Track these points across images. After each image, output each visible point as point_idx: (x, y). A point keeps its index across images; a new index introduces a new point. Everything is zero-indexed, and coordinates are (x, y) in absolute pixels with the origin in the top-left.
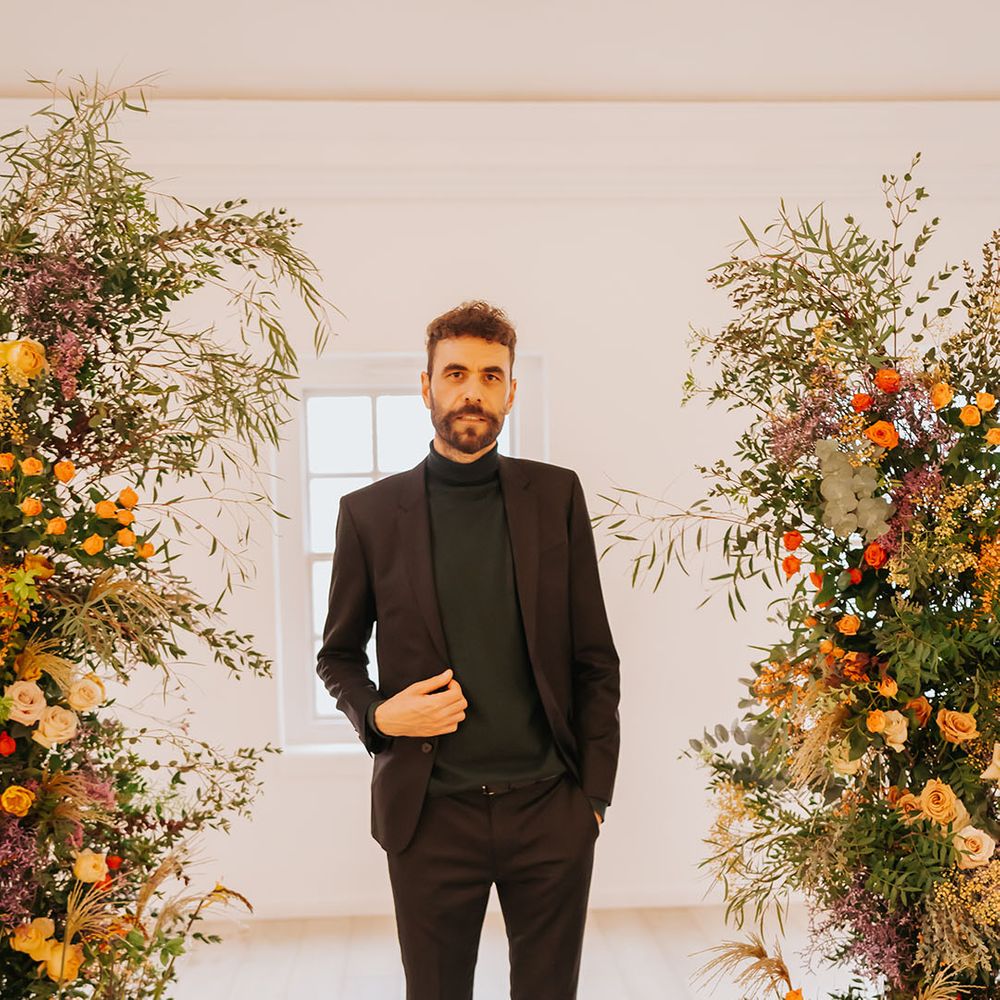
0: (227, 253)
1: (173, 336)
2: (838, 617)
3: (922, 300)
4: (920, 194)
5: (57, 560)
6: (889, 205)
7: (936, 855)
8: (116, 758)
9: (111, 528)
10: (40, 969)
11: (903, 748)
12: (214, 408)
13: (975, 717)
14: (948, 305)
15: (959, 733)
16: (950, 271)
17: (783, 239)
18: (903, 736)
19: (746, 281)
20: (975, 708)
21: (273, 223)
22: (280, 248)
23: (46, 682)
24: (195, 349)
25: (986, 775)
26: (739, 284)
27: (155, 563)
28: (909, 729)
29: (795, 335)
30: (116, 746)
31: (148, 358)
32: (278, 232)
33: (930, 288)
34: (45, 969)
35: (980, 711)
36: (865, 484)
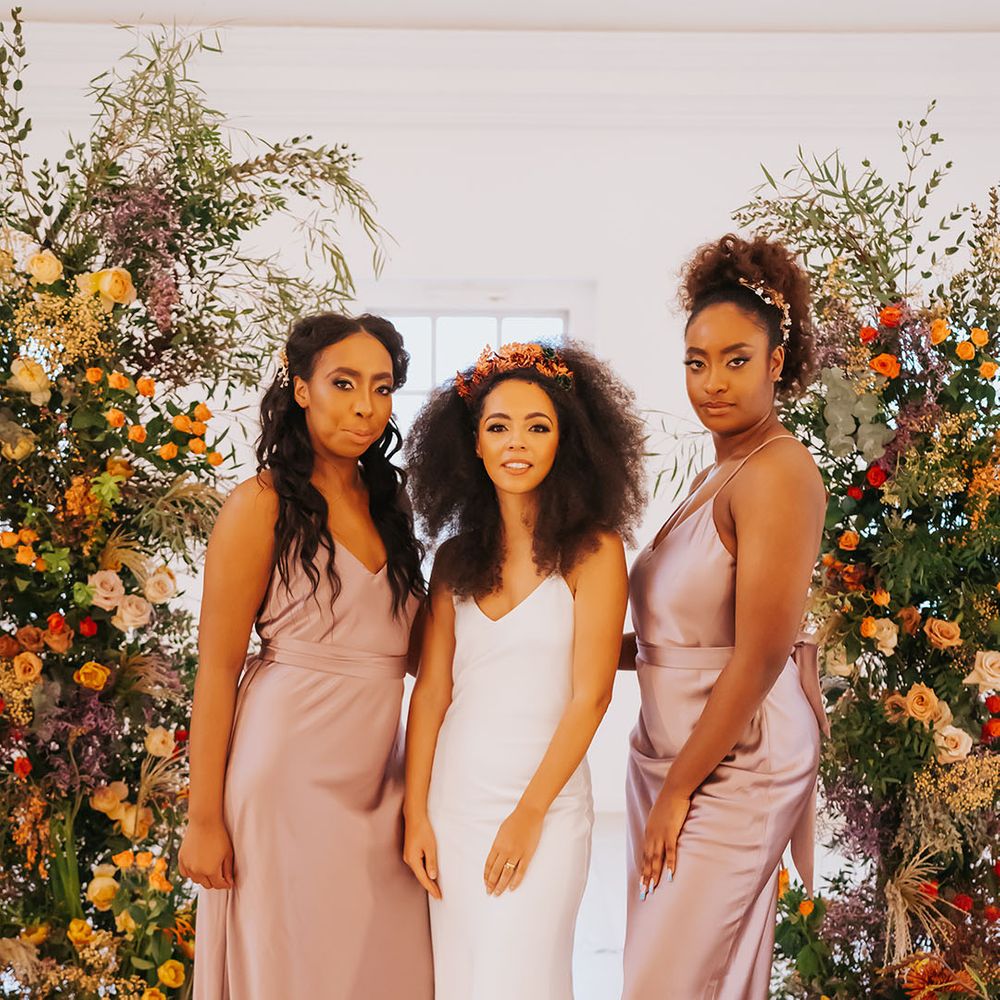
0: (293, 186)
1: (243, 260)
2: (840, 533)
3: (932, 239)
4: (935, 138)
5: (135, 464)
6: (904, 149)
7: (916, 748)
8: (185, 643)
10: (116, 826)
11: (893, 652)
12: (280, 326)
13: (960, 625)
14: (954, 245)
15: (944, 640)
16: (961, 212)
17: (801, 182)
18: (893, 641)
19: (768, 219)
20: (960, 617)
21: (336, 157)
22: (342, 180)
23: (125, 573)
24: (262, 273)
25: (968, 680)
26: (761, 221)
28: (899, 636)
29: (813, 271)
30: (185, 633)
31: (221, 281)
32: (340, 165)
33: (942, 227)
34: (120, 827)
35: (964, 621)
36: (866, 410)
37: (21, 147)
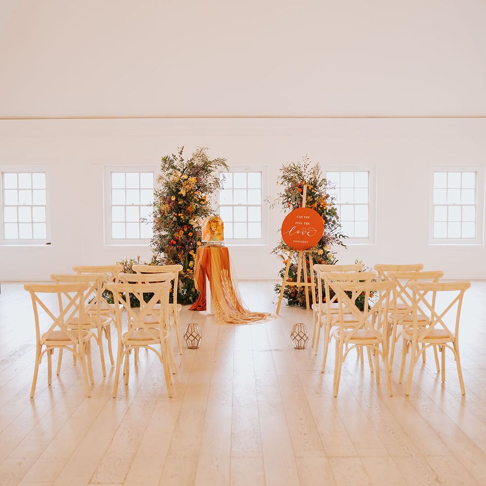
1: (211, 176)
4: (308, 159)
5: (196, 204)
6: (304, 160)
9: (204, 200)
21: (223, 160)
22: (225, 165)
24: (214, 178)
26: (283, 170)
27: (208, 205)
31: (208, 179)
34: (193, 256)
36: (297, 196)
37: (182, 162)
